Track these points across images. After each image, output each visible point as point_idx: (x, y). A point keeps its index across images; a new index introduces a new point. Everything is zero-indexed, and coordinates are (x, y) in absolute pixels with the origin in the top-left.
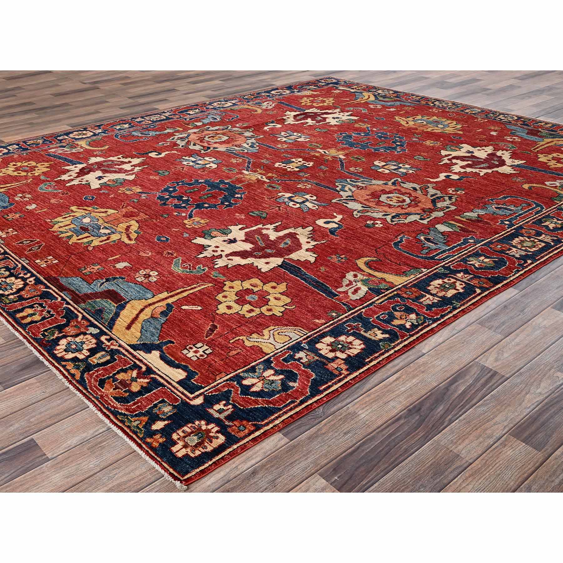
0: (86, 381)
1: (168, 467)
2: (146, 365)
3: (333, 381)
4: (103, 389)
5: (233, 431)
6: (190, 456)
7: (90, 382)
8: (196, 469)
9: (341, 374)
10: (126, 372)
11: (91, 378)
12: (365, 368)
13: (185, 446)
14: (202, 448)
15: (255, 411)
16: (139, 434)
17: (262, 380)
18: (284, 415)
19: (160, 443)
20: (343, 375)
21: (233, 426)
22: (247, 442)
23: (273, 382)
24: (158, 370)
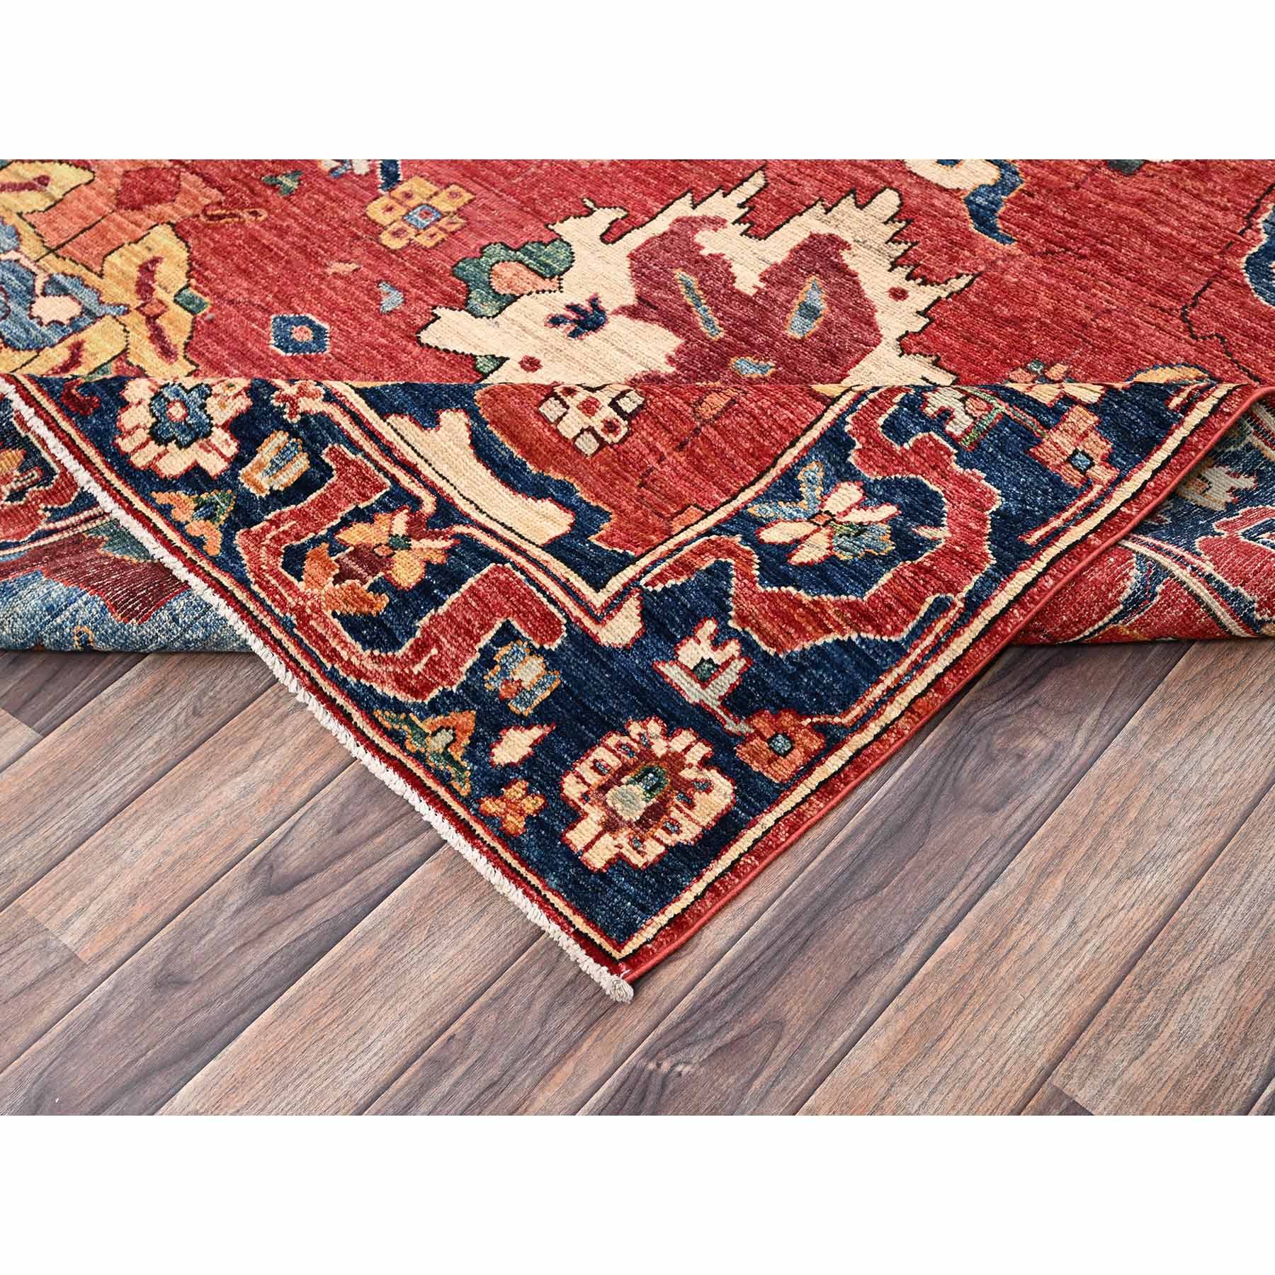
0: (241, 559)
1: (567, 912)
2: (432, 488)
3: (1066, 515)
4: (300, 580)
5: (755, 755)
6: (628, 862)
7: (255, 559)
8: (656, 914)
9: (1088, 484)
10: (372, 522)
11: (258, 546)
12: (1172, 443)
13: (611, 825)
14: (665, 829)
15: (817, 666)
16: (456, 785)
17: (825, 525)
18: (913, 678)
19: (529, 817)
20: (1097, 488)
21: (751, 737)
22: (804, 800)
23: (862, 528)
24: (477, 508)
